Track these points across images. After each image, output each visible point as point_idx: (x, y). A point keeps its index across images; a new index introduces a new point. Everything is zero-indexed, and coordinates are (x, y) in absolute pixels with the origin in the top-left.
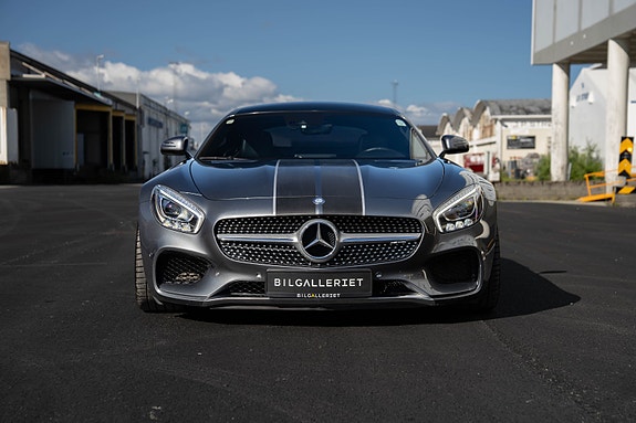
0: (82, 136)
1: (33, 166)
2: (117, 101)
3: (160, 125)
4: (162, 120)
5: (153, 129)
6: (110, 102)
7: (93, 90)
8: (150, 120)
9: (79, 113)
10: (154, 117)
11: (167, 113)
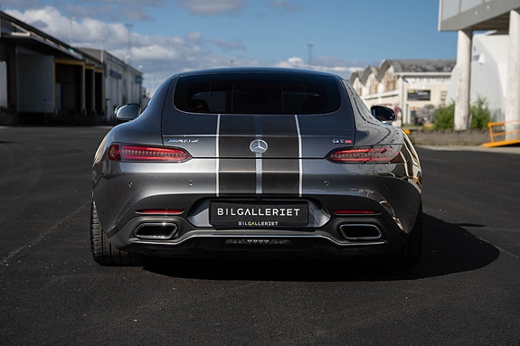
0: (59, 85)
1: (18, 110)
2: (85, 56)
3: (119, 77)
4: (120, 72)
5: (114, 80)
6: (80, 57)
7: (68, 47)
8: (112, 72)
9: (58, 67)
10: (115, 70)
11: (124, 66)
